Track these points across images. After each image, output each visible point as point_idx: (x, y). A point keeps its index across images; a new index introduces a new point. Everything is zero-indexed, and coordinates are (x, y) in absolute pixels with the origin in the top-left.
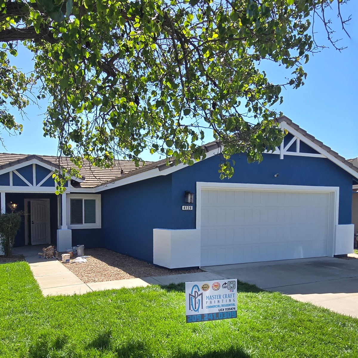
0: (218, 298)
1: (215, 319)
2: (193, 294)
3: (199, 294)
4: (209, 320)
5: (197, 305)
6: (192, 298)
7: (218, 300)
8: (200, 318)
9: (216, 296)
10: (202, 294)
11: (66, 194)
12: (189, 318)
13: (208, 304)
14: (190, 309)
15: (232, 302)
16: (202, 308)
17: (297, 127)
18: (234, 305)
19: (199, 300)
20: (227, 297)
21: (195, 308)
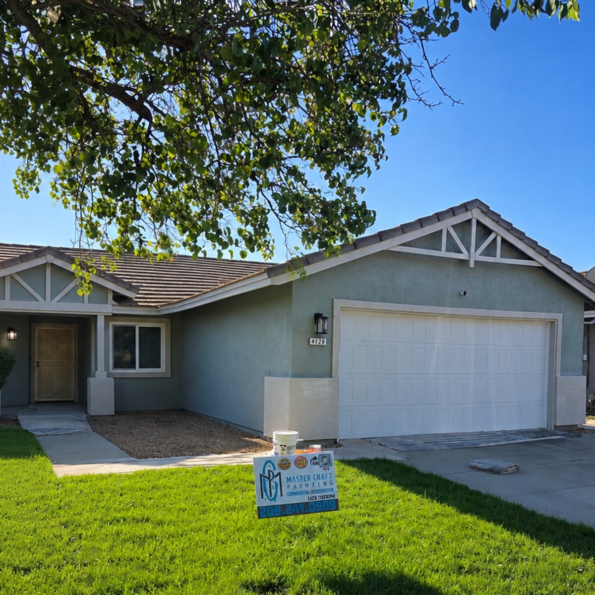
0: (306, 479)
1: (303, 512)
2: (267, 474)
3: (275, 474)
4: (294, 514)
5: (273, 491)
6: (264, 480)
7: (307, 483)
8: (279, 511)
9: (303, 477)
10: (279, 474)
11: (105, 316)
12: (263, 510)
13: (291, 489)
14: (262, 498)
15: (329, 486)
16: (282, 496)
17: (496, 218)
18: (332, 490)
19: (276, 484)
20: (321, 477)
21: (271, 496)
